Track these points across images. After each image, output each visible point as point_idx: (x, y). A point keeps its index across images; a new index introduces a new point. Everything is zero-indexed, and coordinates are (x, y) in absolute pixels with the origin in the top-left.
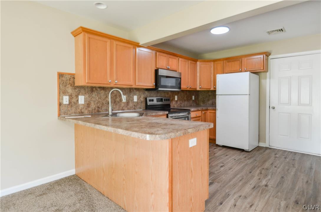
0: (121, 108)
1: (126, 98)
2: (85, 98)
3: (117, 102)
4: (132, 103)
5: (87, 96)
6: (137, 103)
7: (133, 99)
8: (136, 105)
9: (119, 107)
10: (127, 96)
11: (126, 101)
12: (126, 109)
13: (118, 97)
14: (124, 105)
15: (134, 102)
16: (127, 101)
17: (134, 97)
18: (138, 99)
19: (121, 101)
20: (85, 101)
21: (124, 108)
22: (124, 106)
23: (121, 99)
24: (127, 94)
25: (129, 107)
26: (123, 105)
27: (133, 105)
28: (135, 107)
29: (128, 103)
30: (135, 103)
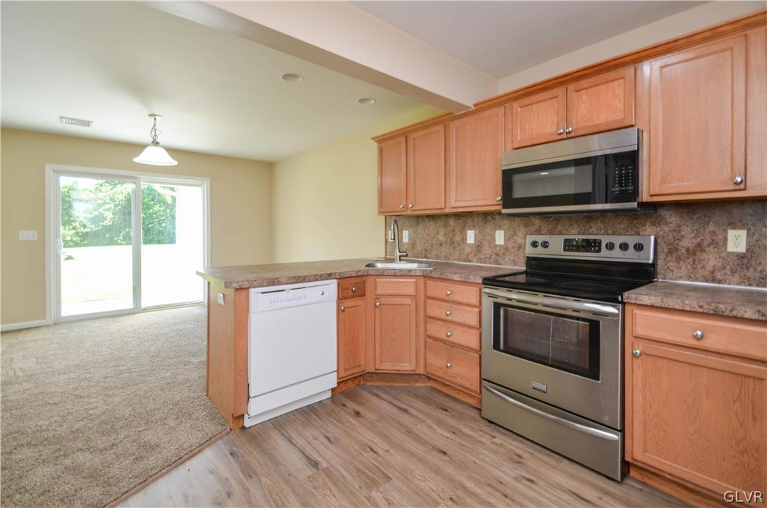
0: (464, 256)
1: (475, 235)
2: (409, 234)
3: (456, 243)
4: (490, 248)
5: (412, 231)
6: (506, 248)
7: (494, 239)
8: (500, 253)
9: (460, 253)
10: (477, 230)
11: (475, 242)
12: (476, 260)
13: (459, 234)
14: (470, 251)
15: (497, 246)
16: (477, 244)
17: (494, 234)
18: (507, 239)
19: (464, 243)
20: (409, 239)
21: (469, 257)
22: (471, 253)
23: (464, 236)
24: (476, 227)
25: (481, 256)
26: (467, 250)
27: (492, 252)
28: (498, 258)
29: (479, 247)
30: (498, 248)
